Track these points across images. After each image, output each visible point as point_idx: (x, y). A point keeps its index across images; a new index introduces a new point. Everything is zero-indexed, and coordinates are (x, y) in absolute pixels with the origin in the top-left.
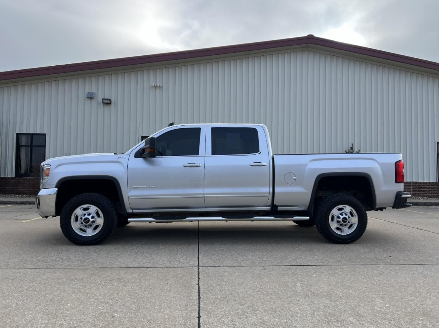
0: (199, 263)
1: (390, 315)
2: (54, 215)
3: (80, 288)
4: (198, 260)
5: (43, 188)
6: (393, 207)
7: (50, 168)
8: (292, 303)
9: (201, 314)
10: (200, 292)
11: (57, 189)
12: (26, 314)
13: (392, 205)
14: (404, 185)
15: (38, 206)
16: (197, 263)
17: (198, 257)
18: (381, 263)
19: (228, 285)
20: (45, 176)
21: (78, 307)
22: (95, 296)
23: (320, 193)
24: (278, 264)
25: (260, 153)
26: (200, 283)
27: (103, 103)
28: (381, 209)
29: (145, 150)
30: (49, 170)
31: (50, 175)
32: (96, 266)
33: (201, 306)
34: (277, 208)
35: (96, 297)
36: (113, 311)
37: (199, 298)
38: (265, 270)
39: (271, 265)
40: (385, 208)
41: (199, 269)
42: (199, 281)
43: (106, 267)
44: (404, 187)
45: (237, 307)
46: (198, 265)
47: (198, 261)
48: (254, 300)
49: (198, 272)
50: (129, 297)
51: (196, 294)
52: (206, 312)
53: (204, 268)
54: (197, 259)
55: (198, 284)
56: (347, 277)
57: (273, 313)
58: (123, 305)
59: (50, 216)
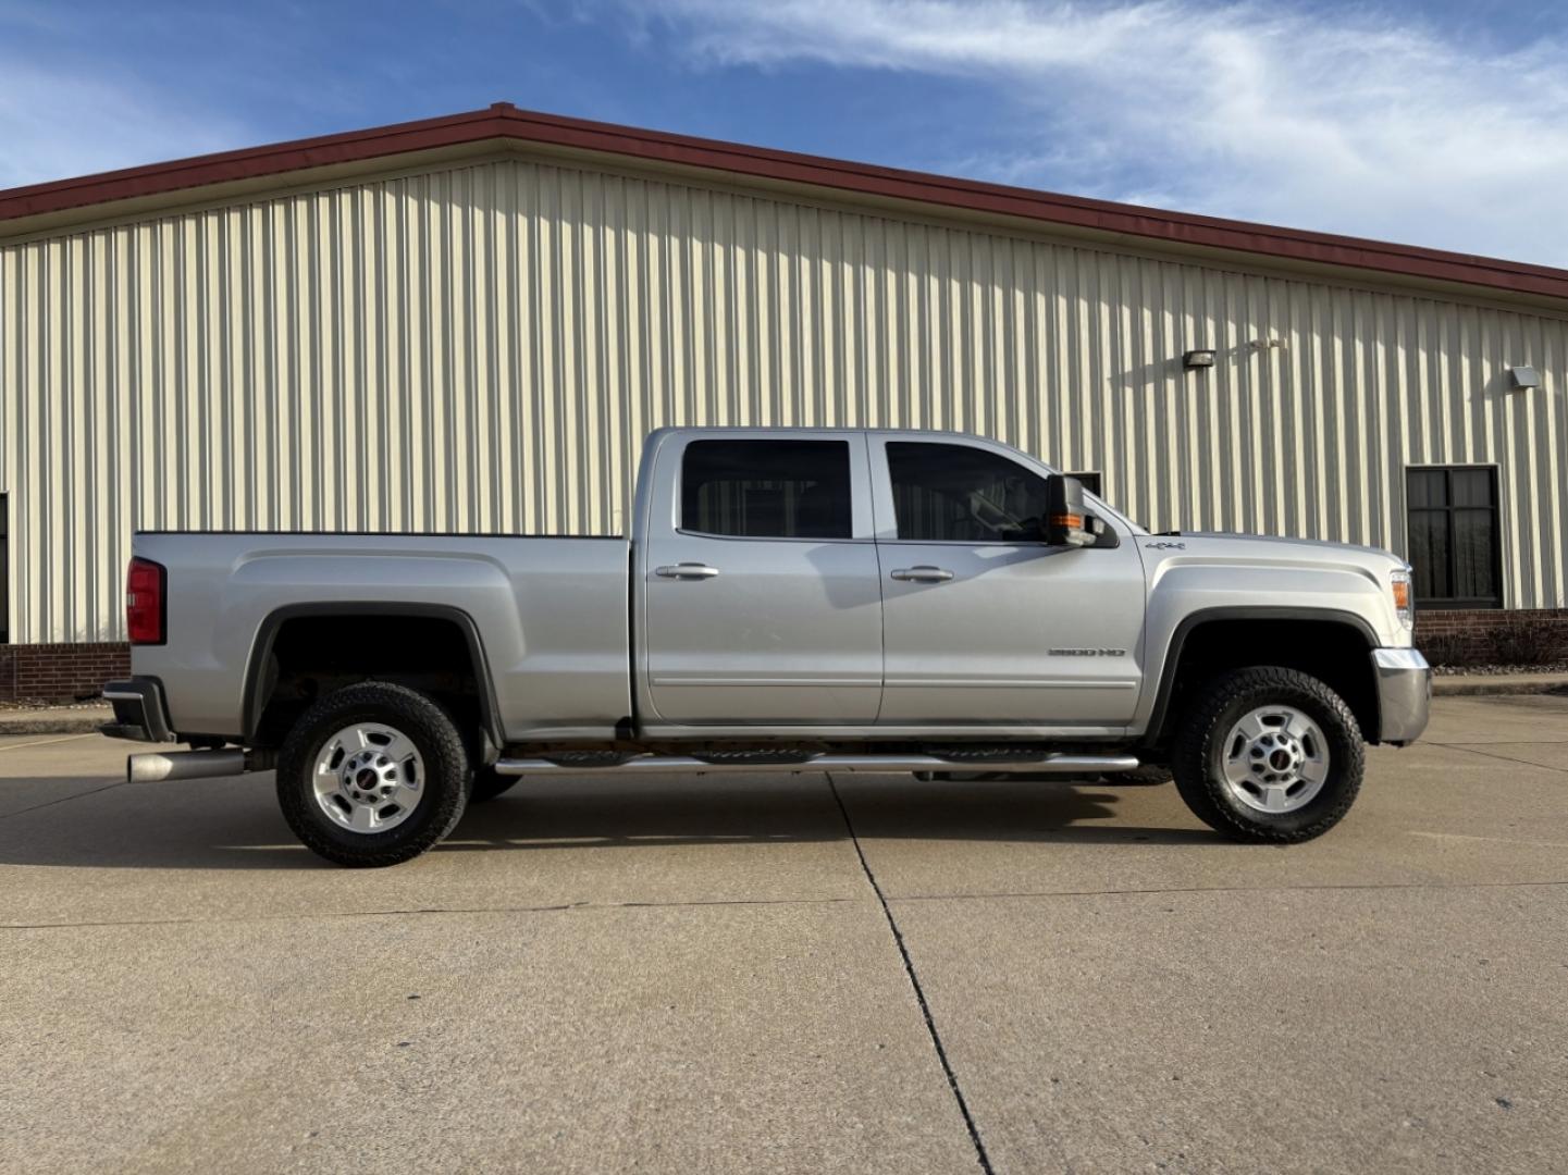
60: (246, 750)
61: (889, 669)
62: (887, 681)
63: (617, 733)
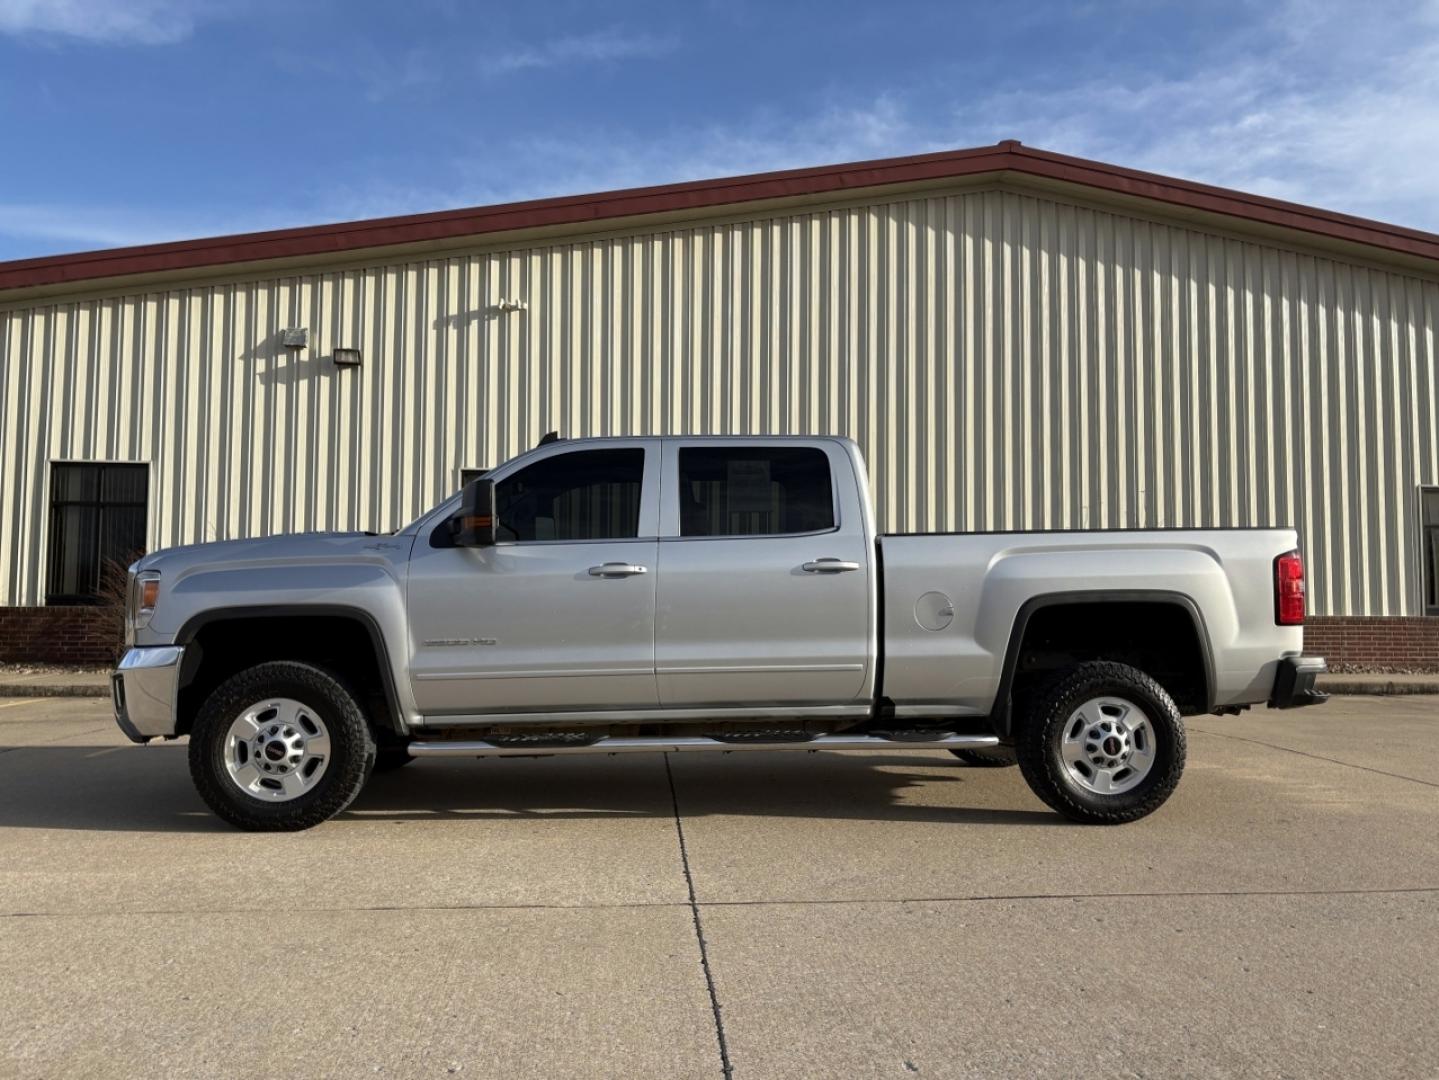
0: (691, 892)
1: (1336, 1057)
2: (171, 731)
3: (325, 975)
4: (689, 880)
5: (136, 646)
6: (1271, 705)
7: (157, 582)
8: (1018, 1022)
9: (729, 1059)
10: (716, 986)
11: (182, 649)
12: (163, 1064)
13: (1267, 696)
14: (1304, 633)
15: (120, 704)
16: (688, 892)
17: (687, 873)
18: (1282, 889)
19: (799, 965)
20: (143, 608)
21: (327, 1038)
22: (378, 1002)
23: (1034, 660)
24: (949, 895)
25: (835, 528)
26: (708, 958)
27: (336, 362)
28: (1234, 710)
29: (462, 520)
30: (156, 589)
31: (158, 604)
32: (362, 904)
33: (724, 1031)
34: (894, 710)
35: (380, 1007)
36: (444, 1052)
37: (716, 1007)
38: (910, 912)
39: (928, 897)
40: (1247, 707)
41: (695, 911)
42: (703, 952)
43: (394, 904)
44: (1305, 639)
45: (844, 1037)
46: (692, 898)
47: (687, 884)
48: (892, 1014)
49: (697, 920)
50: (488, 1006)
51: (700, 993)
52: (746, 1054)
53: (713, 908)
54: (686, 879)
55: (704, 961)
56: (1181, 934)
57: (963, 1053)
58: (473, 1031)
59: (157, 736)
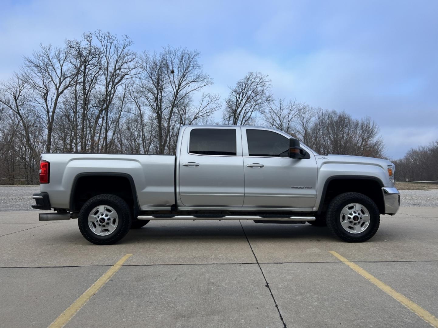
60: (71, 213)
61: (246, 192)
62: (245, 195)
63: (171, 208)
